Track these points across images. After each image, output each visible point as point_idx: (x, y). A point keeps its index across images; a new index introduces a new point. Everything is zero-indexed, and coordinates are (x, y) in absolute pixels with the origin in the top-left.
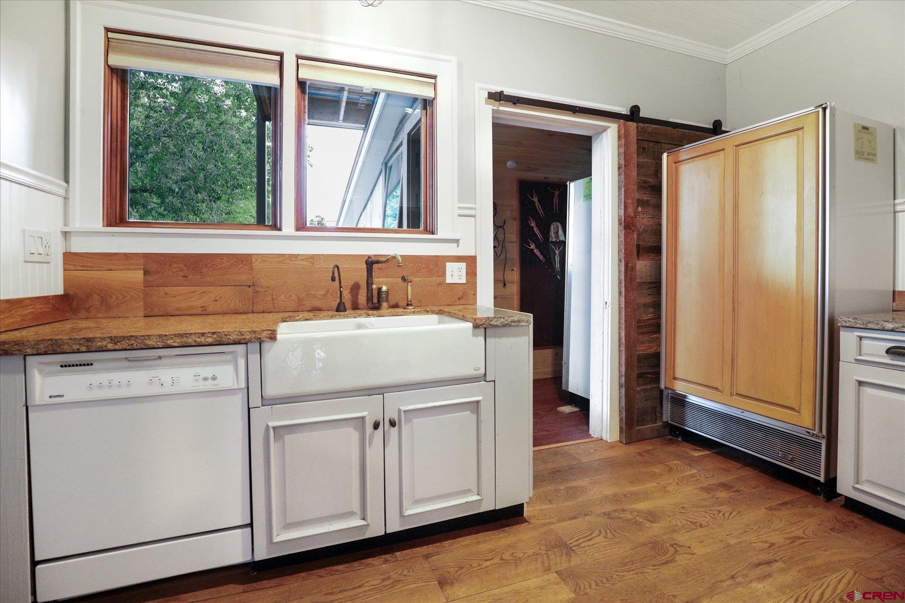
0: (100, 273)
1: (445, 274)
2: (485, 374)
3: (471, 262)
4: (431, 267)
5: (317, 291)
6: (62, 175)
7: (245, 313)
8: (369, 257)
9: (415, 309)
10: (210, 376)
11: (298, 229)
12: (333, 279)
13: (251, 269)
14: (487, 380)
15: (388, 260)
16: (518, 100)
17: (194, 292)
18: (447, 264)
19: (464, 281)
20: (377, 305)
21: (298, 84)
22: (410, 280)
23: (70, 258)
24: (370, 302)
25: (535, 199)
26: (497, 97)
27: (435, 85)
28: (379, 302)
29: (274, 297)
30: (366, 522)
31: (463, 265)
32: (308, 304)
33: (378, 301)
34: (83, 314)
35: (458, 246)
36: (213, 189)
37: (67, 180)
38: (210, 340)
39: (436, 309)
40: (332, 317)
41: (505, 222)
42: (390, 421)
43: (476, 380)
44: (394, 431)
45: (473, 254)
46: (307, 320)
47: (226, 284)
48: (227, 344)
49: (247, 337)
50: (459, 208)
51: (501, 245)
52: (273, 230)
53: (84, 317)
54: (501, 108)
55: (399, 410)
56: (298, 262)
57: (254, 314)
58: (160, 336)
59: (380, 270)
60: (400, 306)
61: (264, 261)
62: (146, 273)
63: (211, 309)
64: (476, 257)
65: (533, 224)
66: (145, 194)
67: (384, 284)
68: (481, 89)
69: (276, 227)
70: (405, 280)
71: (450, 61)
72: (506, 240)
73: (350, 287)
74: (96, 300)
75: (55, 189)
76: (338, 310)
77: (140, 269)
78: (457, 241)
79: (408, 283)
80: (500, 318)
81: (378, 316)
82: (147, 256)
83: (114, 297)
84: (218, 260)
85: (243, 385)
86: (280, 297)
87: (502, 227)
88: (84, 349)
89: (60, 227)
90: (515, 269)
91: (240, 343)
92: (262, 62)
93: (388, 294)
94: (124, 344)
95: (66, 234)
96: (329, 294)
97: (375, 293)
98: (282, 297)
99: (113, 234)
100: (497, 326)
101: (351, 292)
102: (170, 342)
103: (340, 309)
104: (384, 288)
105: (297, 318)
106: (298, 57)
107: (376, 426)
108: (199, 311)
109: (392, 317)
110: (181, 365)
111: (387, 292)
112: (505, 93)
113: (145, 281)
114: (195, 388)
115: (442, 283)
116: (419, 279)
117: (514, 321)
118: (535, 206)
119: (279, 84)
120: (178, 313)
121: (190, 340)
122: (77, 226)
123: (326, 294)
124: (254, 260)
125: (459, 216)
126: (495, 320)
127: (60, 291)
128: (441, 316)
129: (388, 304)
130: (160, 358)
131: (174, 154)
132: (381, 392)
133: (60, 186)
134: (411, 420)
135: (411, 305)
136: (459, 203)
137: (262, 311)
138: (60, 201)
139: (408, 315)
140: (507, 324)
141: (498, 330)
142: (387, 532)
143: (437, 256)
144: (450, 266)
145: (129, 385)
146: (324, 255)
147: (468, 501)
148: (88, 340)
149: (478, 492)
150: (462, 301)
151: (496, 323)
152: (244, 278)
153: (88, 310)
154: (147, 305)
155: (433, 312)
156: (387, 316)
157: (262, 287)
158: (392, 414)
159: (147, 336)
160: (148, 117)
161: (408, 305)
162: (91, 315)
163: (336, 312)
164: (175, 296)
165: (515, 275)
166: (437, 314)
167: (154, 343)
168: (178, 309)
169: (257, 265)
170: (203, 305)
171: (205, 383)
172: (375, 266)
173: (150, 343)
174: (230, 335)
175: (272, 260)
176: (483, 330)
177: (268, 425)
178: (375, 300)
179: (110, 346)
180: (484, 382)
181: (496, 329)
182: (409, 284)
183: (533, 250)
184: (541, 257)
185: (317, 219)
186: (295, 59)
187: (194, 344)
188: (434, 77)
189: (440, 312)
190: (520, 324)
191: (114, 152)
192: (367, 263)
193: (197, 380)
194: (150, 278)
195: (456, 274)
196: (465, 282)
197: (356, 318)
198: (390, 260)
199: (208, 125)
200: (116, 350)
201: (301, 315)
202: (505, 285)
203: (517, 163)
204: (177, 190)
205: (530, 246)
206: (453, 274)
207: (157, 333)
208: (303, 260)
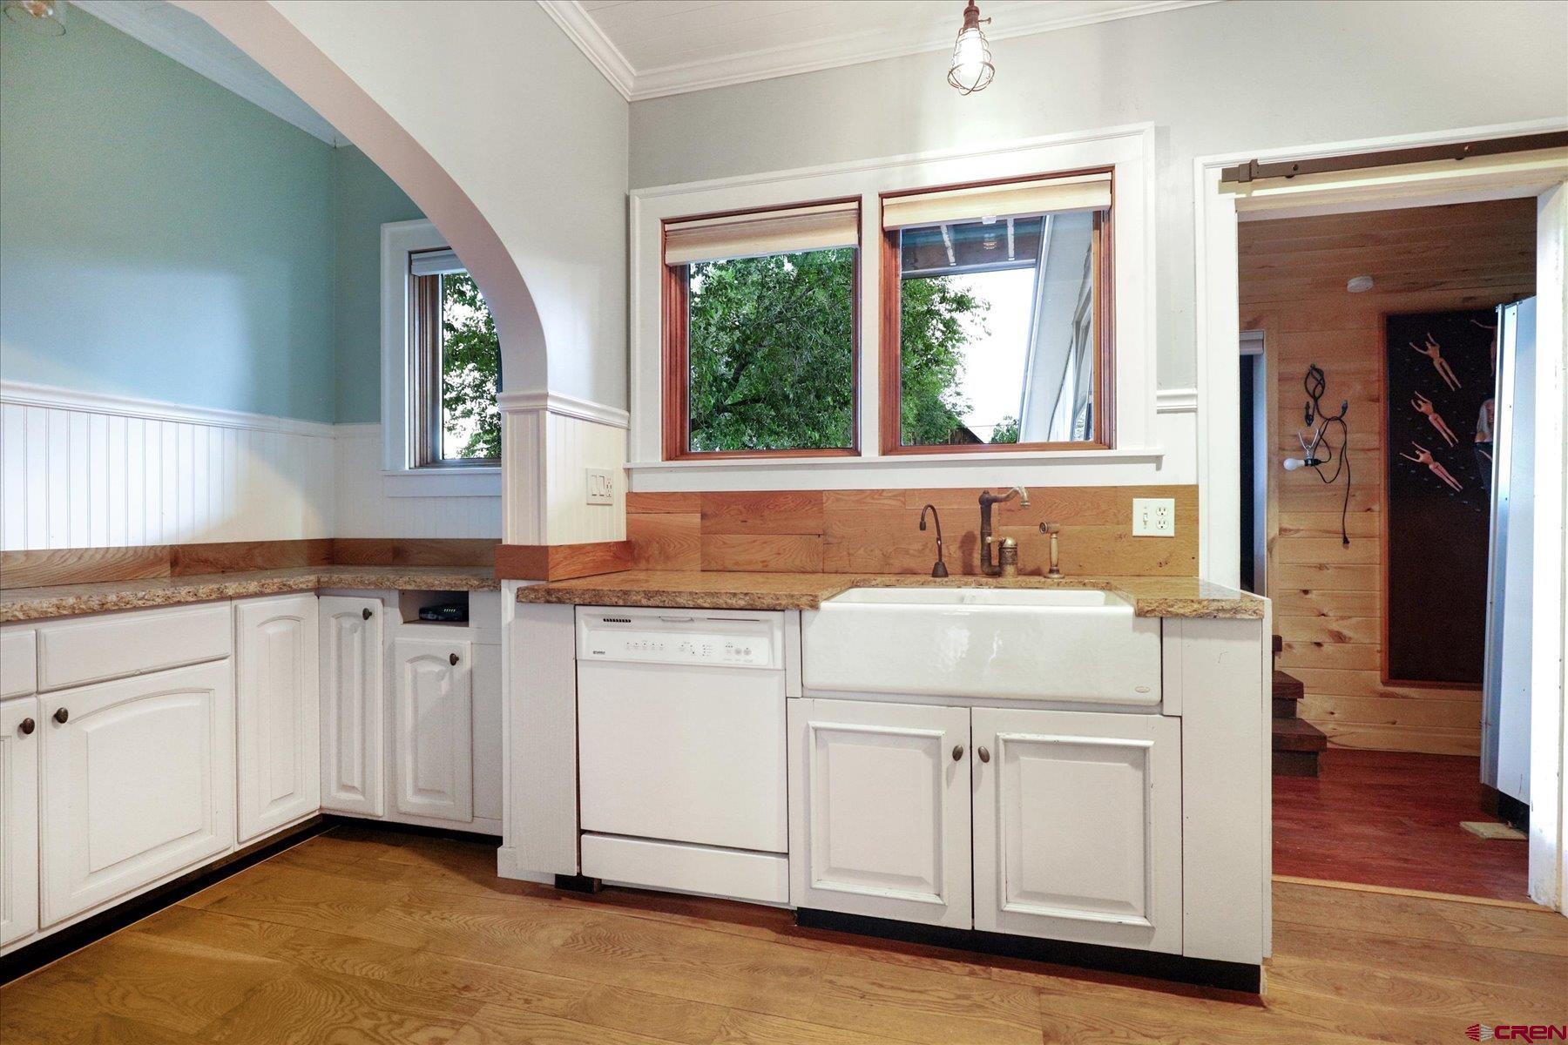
0: (660, 515)
1: (1131, 520)
2: (1162, 701)
3: (1186, 498)
4: (1104, 507)
5: (909, 544)
6: (624, 404)
7: (813, 572)
8: (984, 493)
9: (1063, 578)
10: (743, 649)
11: (885, 452)
12: (923, 527)
13: (821, 511)
14: (1165, 713)
15: (1008, 496)
16: (1295, 169)
17: (754, 541)
18: (1136, 501)
19: (1169, 531)
20: (997, 569)
21: (884, 236)
22: (1056, 530)
23: (634, 499)
24: (986, 564)
25: (1433, 351)
26: (1244, 174)
27: (1112, 182)
28: (1001, 565)
29: (852, 551)
30: (942, 900)
31: (1169, 504)
32: (898, 563)
33: (999, 562)
34: (643, 565)
35: (1159, 468)
36: (837, 390)
37: (629, 410)
38: (742, 603)
39: (1102, 580)
40: (923, 584)
41: (1345, 408)
42: (979, 751)
43: (1146, 710)
44: (987, 770)
45: (1193, 482)
46: (887, 586)
47: (791, 532)
48: (760, 610)
49: (784, 603)
50: (1159, 398)
51: (1335, 457)
52: (851, 455)
53: (644, 568)
54: (1256, 193)
55: (997, 738)
56: (882, 502)
57: (825, 575)
58: (691, 593)
59: (1009, 513)
60: (1038, 573)
61: (838, 500)
62: (704, 516)
63: (773, 565)
64: (1197, 486)
65: (1425, 407)
66: (758, 405)
67: (1010, 536)
68: (1207, 166)
69: (856, 452)
70: (1044, 529)
71: (1139, 132)
72: (1348, 446)
73: (959, 539)
74: (654, 549)
75: (617, 421)
76: (935, 574)
77: (697, 512)
78: (1157, 460)
79: (1052, 534)
80: (1192, 601)
81: (996, 587)
82: (704, 495)
83: (672, 546)
84: (782, 499)
85: (779, 665)
86: (859, 552)
87: (1339, 419)
88: (621, 603)
89: (623, 463)
90: (1376, 507)
91: (774, 610)
92: (834, 217)
93: (1016, 552)
94: (656, 601)
95: (628, 471)
96: (928, 549)
97: (995, 551)
98: (861, 551)
99: (670, 469)
100: (1183, 616)
101: (961, 547)
102: (700, 602)
103: (939, 572)
104: (1009, 542)
105: (874, 583)
106: (883, 196)
107: (957, 755)
108: (759, 567)
109: (1020, 590)
110: (714, 632)
111: (1015, 549)
112: (1260, 163)
113: (703, 527)
114: (727, 662)
115: (1126, 536)
116: (1078, 528)
117: (1223, 610)
118: (1434, 367)
119: (857, 242)
120: (735, 568)
121: (721, 602)
122: (638, 461)
123: (923, 549)
124: (825, 499)
125: (1159, 412)
126: (1181, 604)
127: (624, 538)
128: (1108, 592)
129: (1017, 567)
130: (692, 620)
131: (789, 345)
132: (967, 704)
133: (622, 417)
134: (1017, 758)
135: (1058, 571)
136: (1158, 388)
137: (834, 570)
138: (623, 432)
139: (1048, 588)
140: (1208, 615)
141: (1187, 624)
142: (976, 928)
143: (1116, 487)
144: (1139, 504)
145: (661, 649)
146: (920, 489)
147: (1124, 921)
148: (626, 593)
149: (1145, 912)
150: (1166, 568)
151: (1181, 611)
152: (812, 524)
153: (647, 561)
154: (705, 557)
155: (1095, 586)
156: (1012, 588)
157: (836, 538)
158: (982, 741)
159: (679, 592)
160: (760, 298)
161: (1051, 571)
162: (650, 567)
163: (933, 576)
164: (734, 547)
165: (1377, 519)
166: (1103, 589)
167: (685, 602)
168: (737, 564)
169: (828, 505)
170: (764, 559)
171: (738, 657)
172: (995, 506)
173: (681, 601)
174: (763, 598)
175: (847, 498)
176: (1158, 621)
177: (808, 725)
178: (995, 562)
179: (644, 602)
180: (1158, 716)
181: (1184, 622)
182: (1054, 536)
183: (1424, 465)
184: (1450, 481)
185: (1006, 422)
186: (877, 199)
187: (724, 606)
188: (1110, 169)
189: (1107, 587)
190: (1238, 616)
191: (674, 370)
192: (982, 501)
193: (729, 652)
194: (708, 523)
195: (1153, 518)
196: (1172, 534)
197: (960, 587)
198: (1011, 495)
199: (833, 296)
200: (649, 607)
201: (879, 579)
202: (1346, 541)
203: (1374, 279)
204: (791, 396)
205: (1418, 457)
206: (1146, 519)
207: (688, 590)
208: (890, 498)
